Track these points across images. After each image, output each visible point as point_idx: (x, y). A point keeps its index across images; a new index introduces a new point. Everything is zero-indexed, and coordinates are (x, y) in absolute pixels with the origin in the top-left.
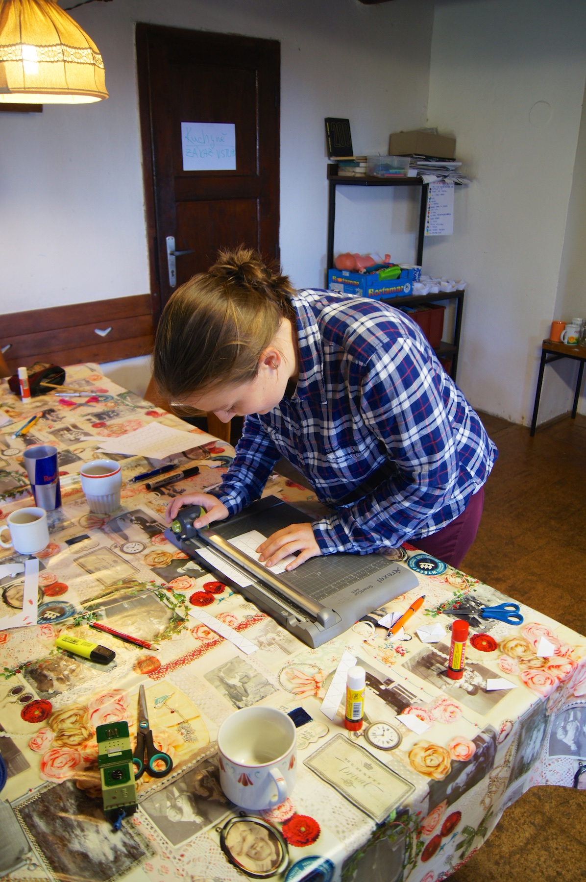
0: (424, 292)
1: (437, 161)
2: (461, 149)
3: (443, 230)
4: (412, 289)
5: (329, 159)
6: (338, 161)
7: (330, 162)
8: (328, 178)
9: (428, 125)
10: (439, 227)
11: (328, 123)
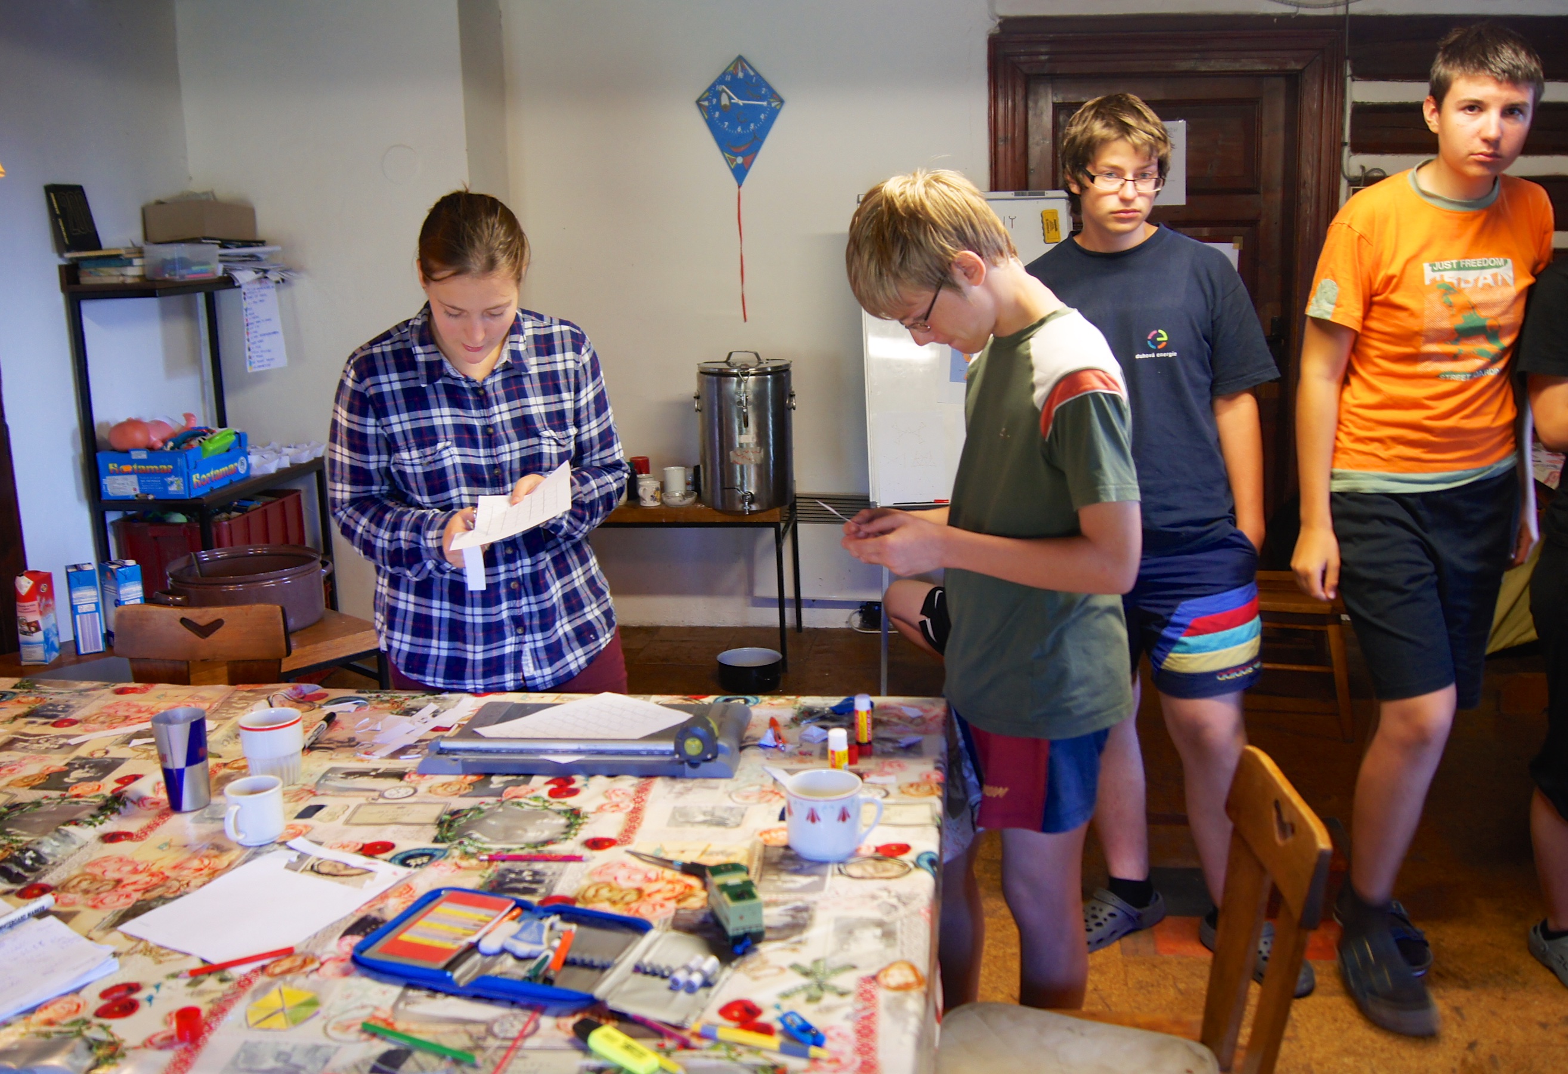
0: (272, 469)
1: (238, 247)
2: (265, 225)
3: (272, 359)
4: (249, 466)
5: (61, 256)
6: (78, 259)
7: (63, 262)
8: (64, 289)
9: (197, 186)
10: (267, 356)
11: (52, 195)
